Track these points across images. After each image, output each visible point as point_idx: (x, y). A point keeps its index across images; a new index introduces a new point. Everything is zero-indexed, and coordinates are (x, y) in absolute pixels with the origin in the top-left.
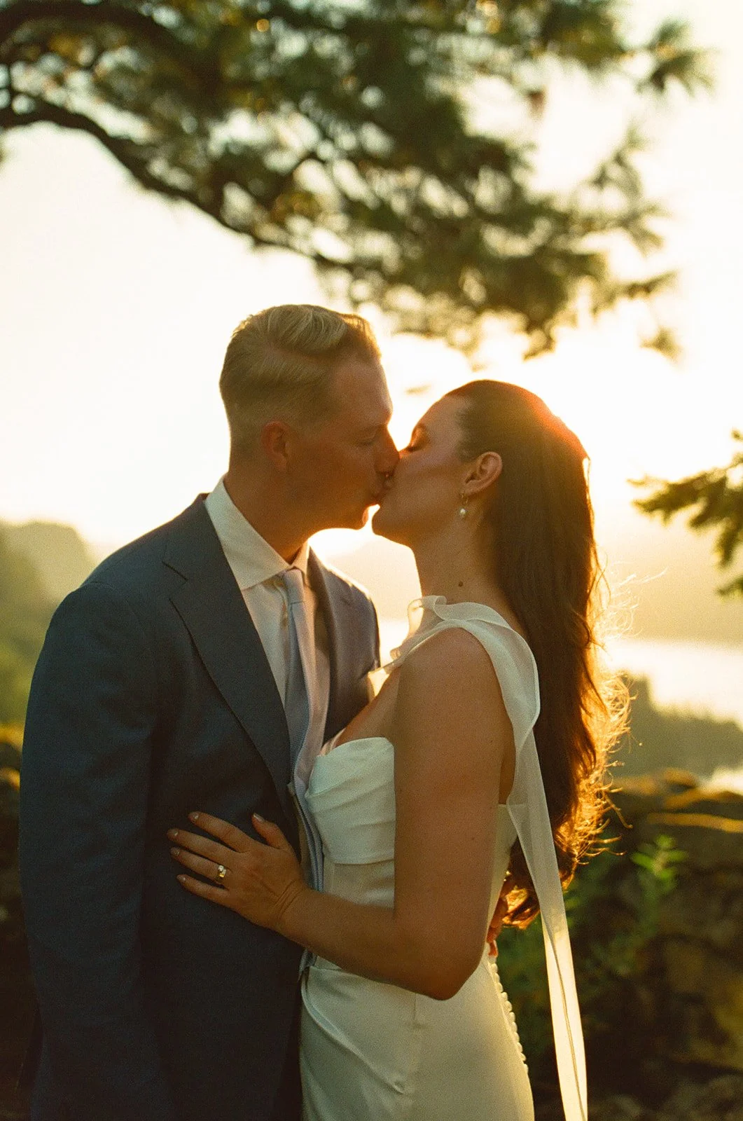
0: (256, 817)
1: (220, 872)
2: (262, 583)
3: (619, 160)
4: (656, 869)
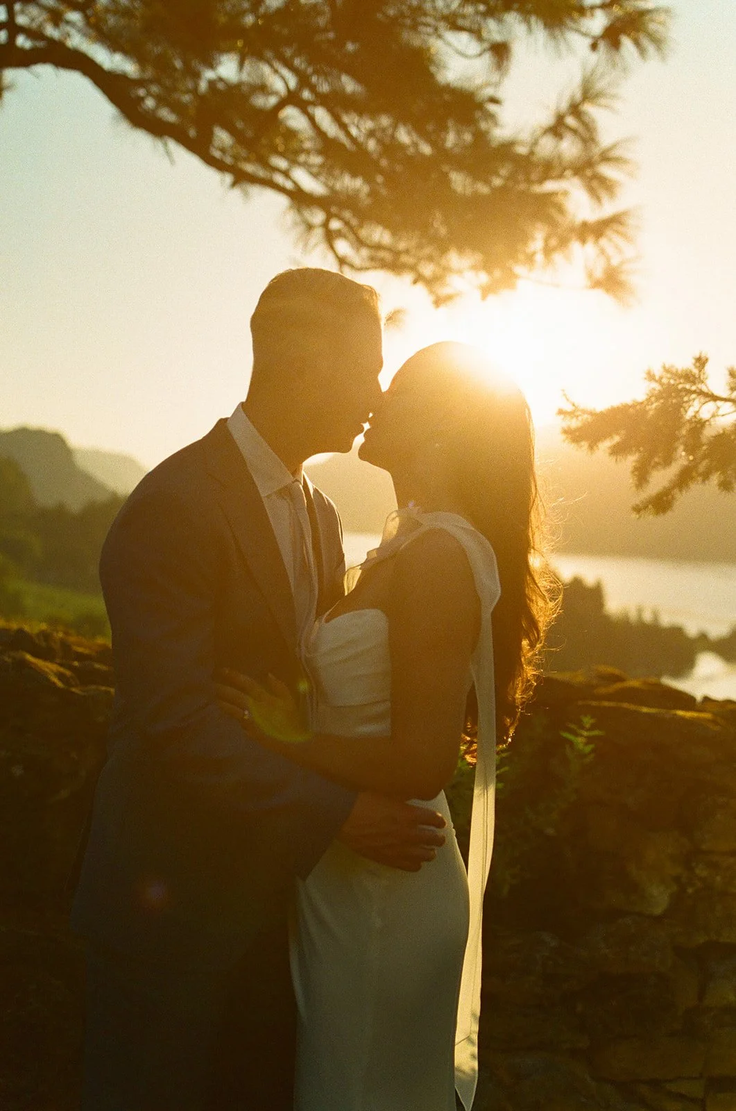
0: (270, 675)
1: (244, 715)
2: (275, 493)
3: (575, 109)
4: (579, 741)
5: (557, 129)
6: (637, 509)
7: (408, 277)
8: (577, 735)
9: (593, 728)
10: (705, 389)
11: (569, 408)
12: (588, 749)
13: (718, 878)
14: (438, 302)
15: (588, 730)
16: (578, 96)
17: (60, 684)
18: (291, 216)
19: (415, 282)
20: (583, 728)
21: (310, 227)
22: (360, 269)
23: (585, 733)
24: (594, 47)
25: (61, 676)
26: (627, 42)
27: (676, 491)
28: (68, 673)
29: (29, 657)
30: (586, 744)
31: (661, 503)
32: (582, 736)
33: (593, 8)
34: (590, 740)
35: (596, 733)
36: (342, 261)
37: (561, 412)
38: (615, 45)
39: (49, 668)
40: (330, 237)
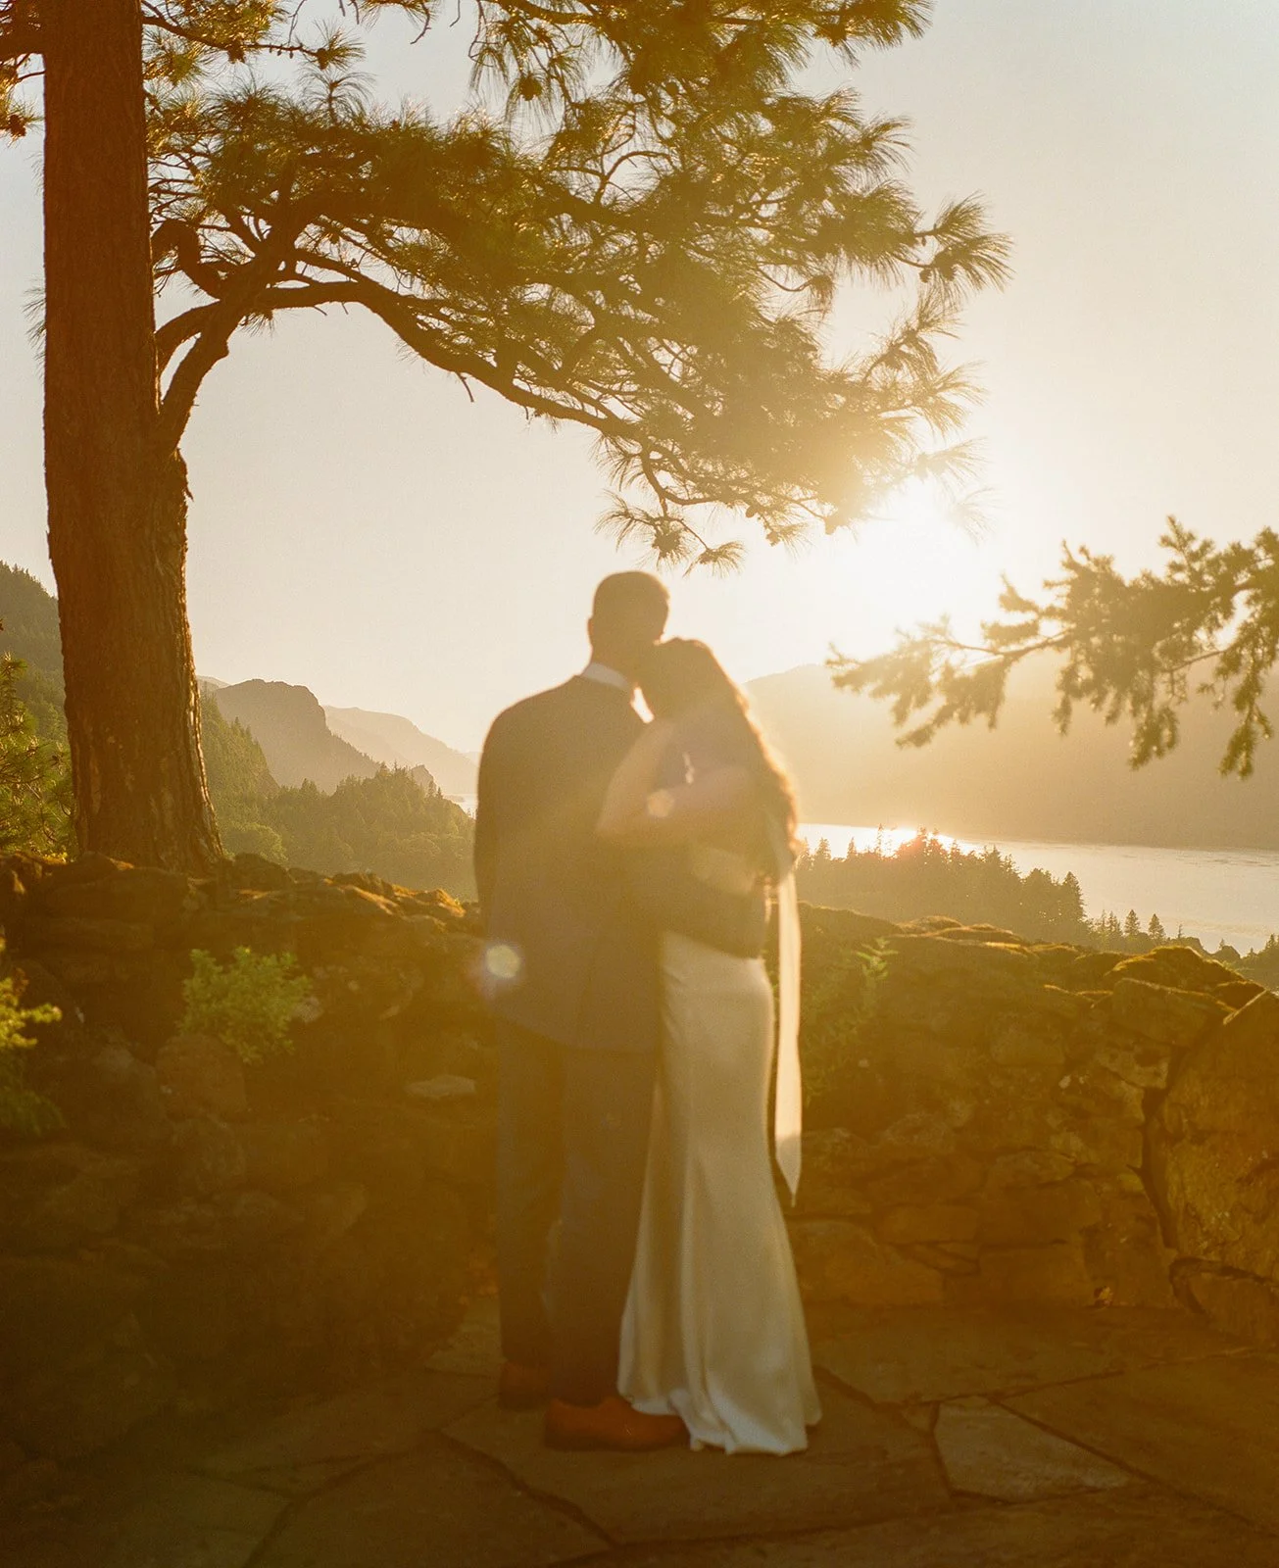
3: (910, 336)
4: (875, 961)
5: (891, 357)
6: (899, 743)
7: (742, 509)
8: (872, 954)
9: (887, 947)
10: (952, 640)
11: (834, 658)
12: (882, 966)
13: (1012, 1088)
14: (773, 538)
15: (882, 950)
16: (915, 325)
17: (388, 912)
18: (606, 447)
19: (749, 514)
20: (876, 947)
21: (627, 457)
22: (683, 502)
23: (879, 953)
24: (924, 277)
25: (388, 906)
26: (960, 271)
27: (935, 727)
28: (395, 905)
29: (358, 889)
30: (880, 962)
31: (920, 737)
32: (875, 955)
33: (923, 235)
34: (883, 959)
35: (891, 952)
36: (663, 494)
37: (829, 662)
38: (949, 274)
39: (380, 900)
40: (649, 469)
